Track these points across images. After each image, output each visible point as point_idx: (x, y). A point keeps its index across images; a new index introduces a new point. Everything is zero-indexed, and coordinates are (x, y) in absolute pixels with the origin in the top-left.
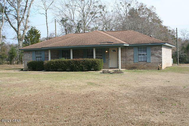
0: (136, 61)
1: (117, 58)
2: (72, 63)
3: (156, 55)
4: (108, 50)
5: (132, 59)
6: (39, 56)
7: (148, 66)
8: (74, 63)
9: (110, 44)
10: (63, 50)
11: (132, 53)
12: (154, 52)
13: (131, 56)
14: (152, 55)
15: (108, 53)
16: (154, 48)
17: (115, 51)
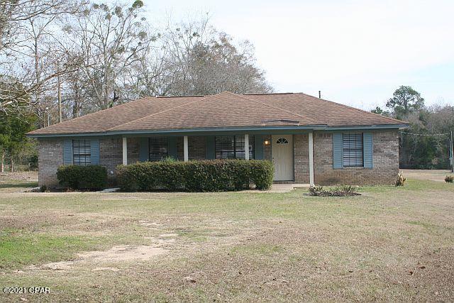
0: (337, 166)
1: (291, 158)
2: (198, 171)
3: (385, 151)
4: (270, 140)
5: (328, 159)
6: (82, 152)
7: (365, 177)
8: (205, 171)
9: (292, 124)
10: (149, 138)
11: (328, 148)
12: (380, 144)
13: (327, 153)
14: (376, 151)
15: (270, 145)
16: (381, 135)
17: (286, 142)
